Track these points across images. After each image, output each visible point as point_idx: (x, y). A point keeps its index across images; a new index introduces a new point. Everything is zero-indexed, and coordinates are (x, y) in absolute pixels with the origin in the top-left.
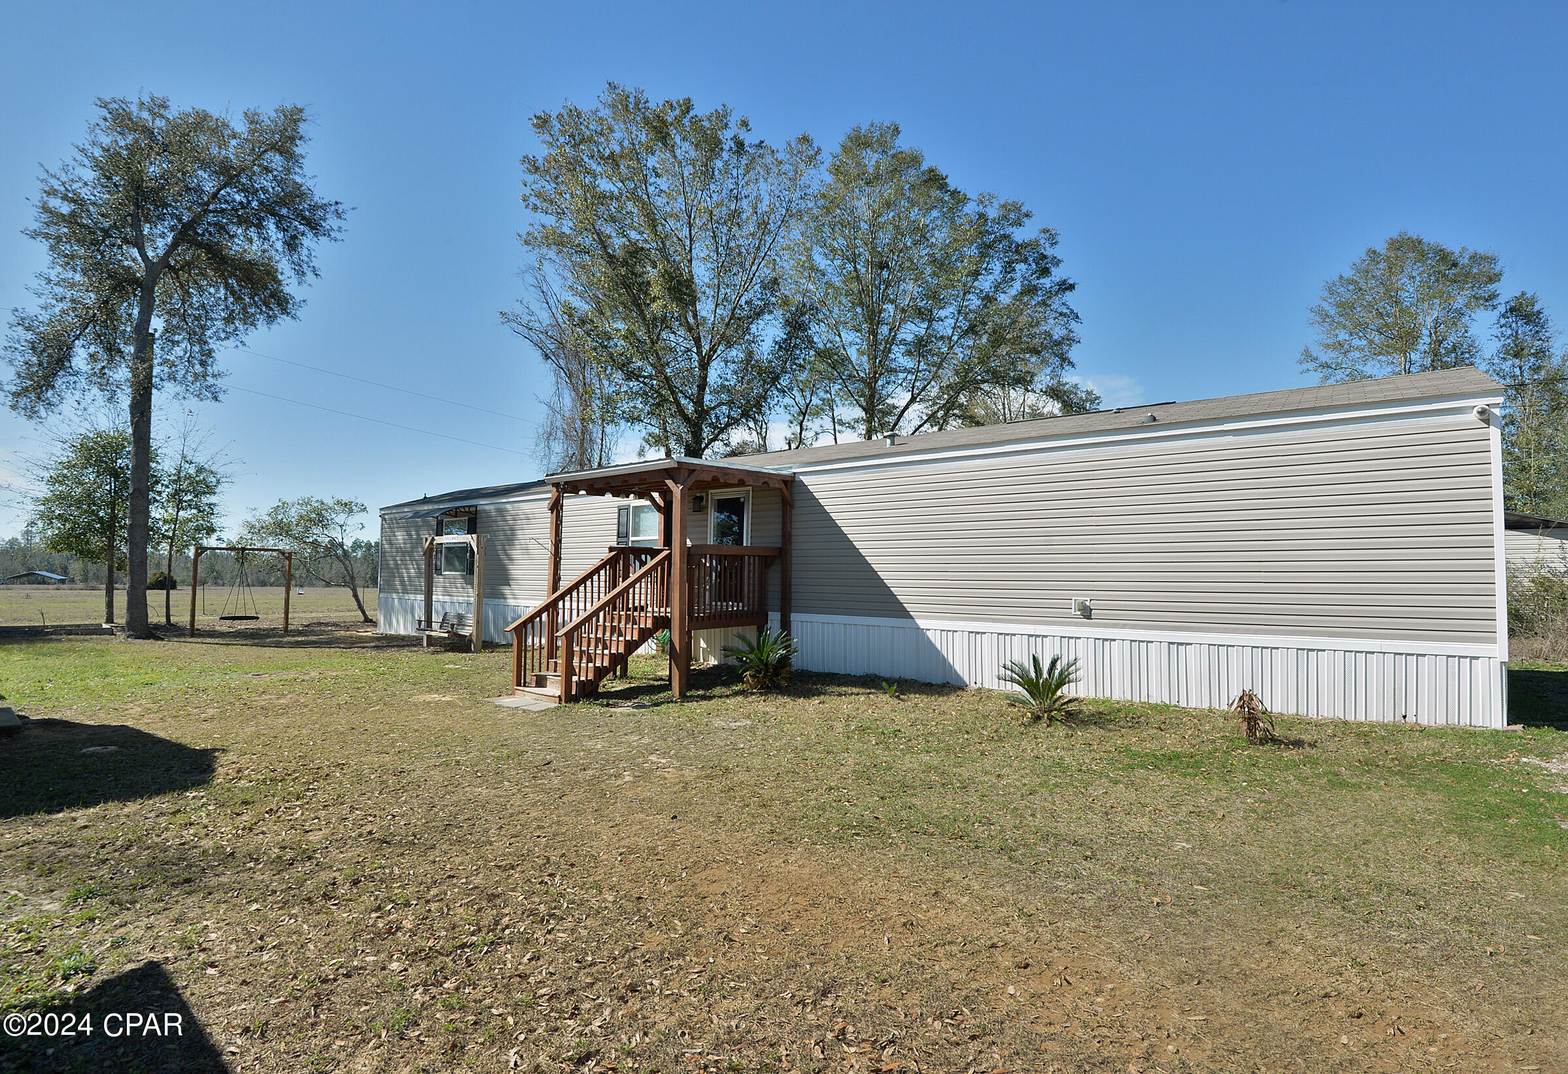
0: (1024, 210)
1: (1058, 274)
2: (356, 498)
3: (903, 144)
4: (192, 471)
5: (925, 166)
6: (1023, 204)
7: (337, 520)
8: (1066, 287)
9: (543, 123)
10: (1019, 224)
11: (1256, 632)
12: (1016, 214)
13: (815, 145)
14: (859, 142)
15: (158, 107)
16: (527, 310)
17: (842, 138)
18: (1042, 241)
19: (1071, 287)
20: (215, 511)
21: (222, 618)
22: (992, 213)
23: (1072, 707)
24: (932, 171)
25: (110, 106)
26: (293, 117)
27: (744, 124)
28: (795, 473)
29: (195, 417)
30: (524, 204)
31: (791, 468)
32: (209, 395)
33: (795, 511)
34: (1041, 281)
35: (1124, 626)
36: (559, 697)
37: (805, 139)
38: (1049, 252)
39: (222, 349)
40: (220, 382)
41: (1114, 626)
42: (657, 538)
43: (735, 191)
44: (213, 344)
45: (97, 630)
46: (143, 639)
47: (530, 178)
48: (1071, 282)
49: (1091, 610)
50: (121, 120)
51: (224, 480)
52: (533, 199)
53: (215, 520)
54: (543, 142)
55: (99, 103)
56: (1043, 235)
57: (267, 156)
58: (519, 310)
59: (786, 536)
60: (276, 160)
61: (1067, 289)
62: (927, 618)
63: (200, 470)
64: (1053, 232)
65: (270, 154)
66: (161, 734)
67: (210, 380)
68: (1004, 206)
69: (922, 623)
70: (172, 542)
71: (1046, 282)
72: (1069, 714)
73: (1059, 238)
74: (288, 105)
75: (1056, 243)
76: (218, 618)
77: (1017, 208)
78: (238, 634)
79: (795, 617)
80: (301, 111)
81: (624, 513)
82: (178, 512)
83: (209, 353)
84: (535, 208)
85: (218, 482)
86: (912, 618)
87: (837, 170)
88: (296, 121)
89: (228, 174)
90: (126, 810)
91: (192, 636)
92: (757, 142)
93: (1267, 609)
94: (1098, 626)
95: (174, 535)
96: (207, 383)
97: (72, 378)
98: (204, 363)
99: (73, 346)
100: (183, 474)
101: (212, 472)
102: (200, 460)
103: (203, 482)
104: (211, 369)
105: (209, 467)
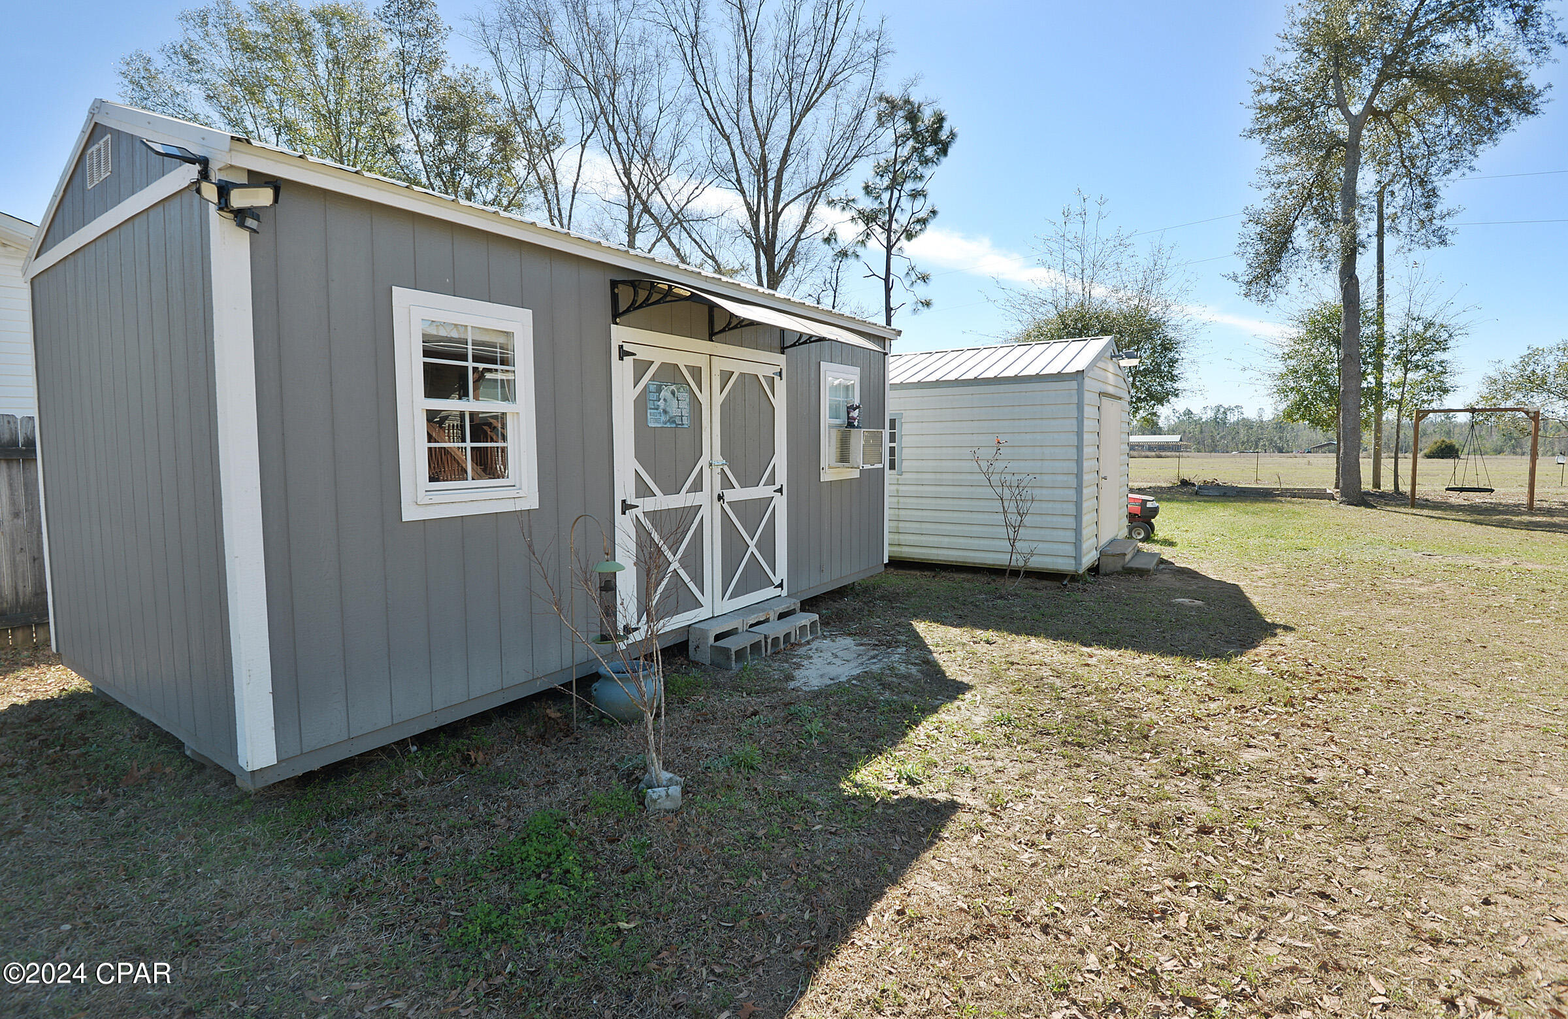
4: (1420, 328)
20: (1448, 370)
21: (1448, 489)
29: (1421, 268)
32: (1437, 241)
39: (1449, 183)
40: (1448, 223)
44: (1438, 182)
45: (1320, 495)
46: (1355, 505)
51: (1457, 332)
53: (1449, 381)
63: (1428, 325)
66: (1256, 600)
67: (1437, 223)
70: (1400, 407)
76: (1444, 489)
78: (1473, 509)
82: (1406, 374)
83: (1434, 192)
85: (1450, 336)
90: (1137, 662)
91: (1413, 506)
95: (1402, 398)
96: (1433, 227)
97: (1295, 258)
98: (1428, 206)
99: (1292, 228)
100: (1410, 333)
101: (1442, 326)
102: (1427, 314)
103: (1433, 339)
104: (1437, 210)
105: (1438, 321)
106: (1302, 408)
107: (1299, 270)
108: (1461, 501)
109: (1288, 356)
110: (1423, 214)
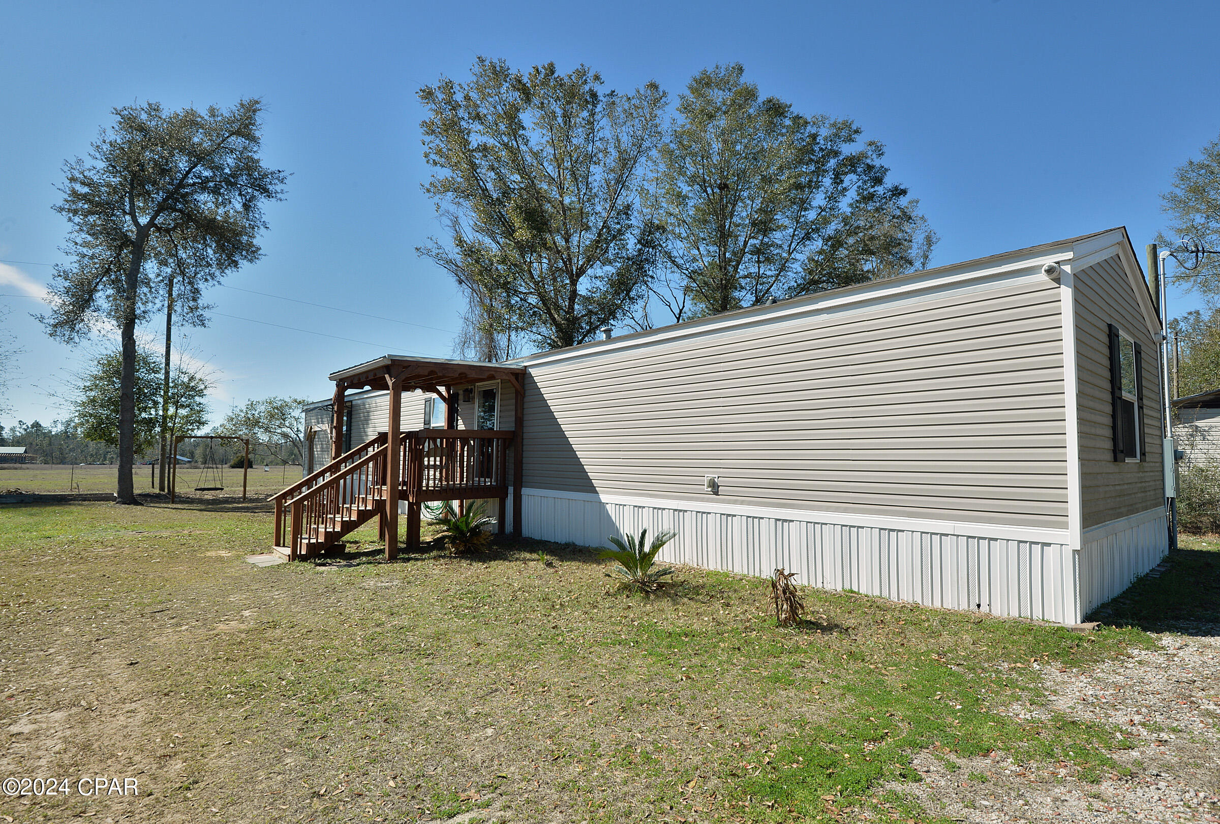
0: (854, 127)
1: (889, 181)
2: (308, 397)
3: (746, 79)
4: (186, 380)
5: (762, 97)
6: (853, 121)
7: (293, 414)
8: (898, 192)
9: (428, 95)
10: (850, 140)
11: (845, 511)
12: (848, 132)
13: (661, 89)
14: (703, 83)
15: (153, 110)
16: (435, 245)
17: (689, 81)
18: (870, 153)
19: (904, 192)
20: (204, 410)
21: (196, 490)
22: (824, 132)
23: (667, 579)
24: (770, 101)
25: (122, 113)
26: (250, 110)
27: (597, 78)
28: (526, 367)
30: (425, 160)
31: (523, 362)
32: (199, 323)
33: (526, 399)
34: (876, 188)
35: (742, 503)
36: (289, 556)
37: (654, 86)
38: (877, 163)
39: (206, 288)
40: (206, 314)
41: (735, 502)
42: (443, 424)
43: (591, 135)
44: (201, 285)
45: (107, 498)
46: (128, 504)
47: (428, 138)
48: (902, 187)
49: (719, 486)
50: (130, 122)
51: (210, 385)
52: (433, 156)
53: (205, 417)
54: (431, 109)
55: (115, 112)
56: (869, 148)
57: (229, 140)
58: (430, 244)
59: (520, 421)
60: (237, 142)
61: (900, 194)
62: (607, 493)
63: (192, 378)
64: (879, 144)
65: (233, 138)
67: (200, 311)
68: (834, 125)
69: (604, 498)
71: (880, 190)
72: (660, 586)
73: (884, 149)
74: (246, 100)
75: (882, 154)
76: (193, 490)
77: (847, 125)
79: (525, 491)
80: (257, 102)
81: (428, 403)
82: (176, 410)
83: (196, 291)
84: (435, 163)
85: (206, 387)
86: (597, 493)
87: (686, 108)
88: (255, 111)
89: (199, 157)
91: (173, 502)
92: (609, 92)
93: (855, 487)
94: (724, 502)
95: (174, 426)
96: (198, 313)
97: (95, 314)
98: (194, 300)
99: (95, 290)
100: (180, 382)
101: (201, 380)
102: (191, 371)
103: (193, 389)
104: (201, 302)
105: (198, 376)
106: (99, 431)
107: (98, 323)
108: (210, 497)
109: (86, 389)
110: (191, 304)
